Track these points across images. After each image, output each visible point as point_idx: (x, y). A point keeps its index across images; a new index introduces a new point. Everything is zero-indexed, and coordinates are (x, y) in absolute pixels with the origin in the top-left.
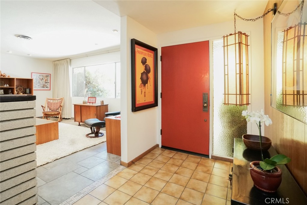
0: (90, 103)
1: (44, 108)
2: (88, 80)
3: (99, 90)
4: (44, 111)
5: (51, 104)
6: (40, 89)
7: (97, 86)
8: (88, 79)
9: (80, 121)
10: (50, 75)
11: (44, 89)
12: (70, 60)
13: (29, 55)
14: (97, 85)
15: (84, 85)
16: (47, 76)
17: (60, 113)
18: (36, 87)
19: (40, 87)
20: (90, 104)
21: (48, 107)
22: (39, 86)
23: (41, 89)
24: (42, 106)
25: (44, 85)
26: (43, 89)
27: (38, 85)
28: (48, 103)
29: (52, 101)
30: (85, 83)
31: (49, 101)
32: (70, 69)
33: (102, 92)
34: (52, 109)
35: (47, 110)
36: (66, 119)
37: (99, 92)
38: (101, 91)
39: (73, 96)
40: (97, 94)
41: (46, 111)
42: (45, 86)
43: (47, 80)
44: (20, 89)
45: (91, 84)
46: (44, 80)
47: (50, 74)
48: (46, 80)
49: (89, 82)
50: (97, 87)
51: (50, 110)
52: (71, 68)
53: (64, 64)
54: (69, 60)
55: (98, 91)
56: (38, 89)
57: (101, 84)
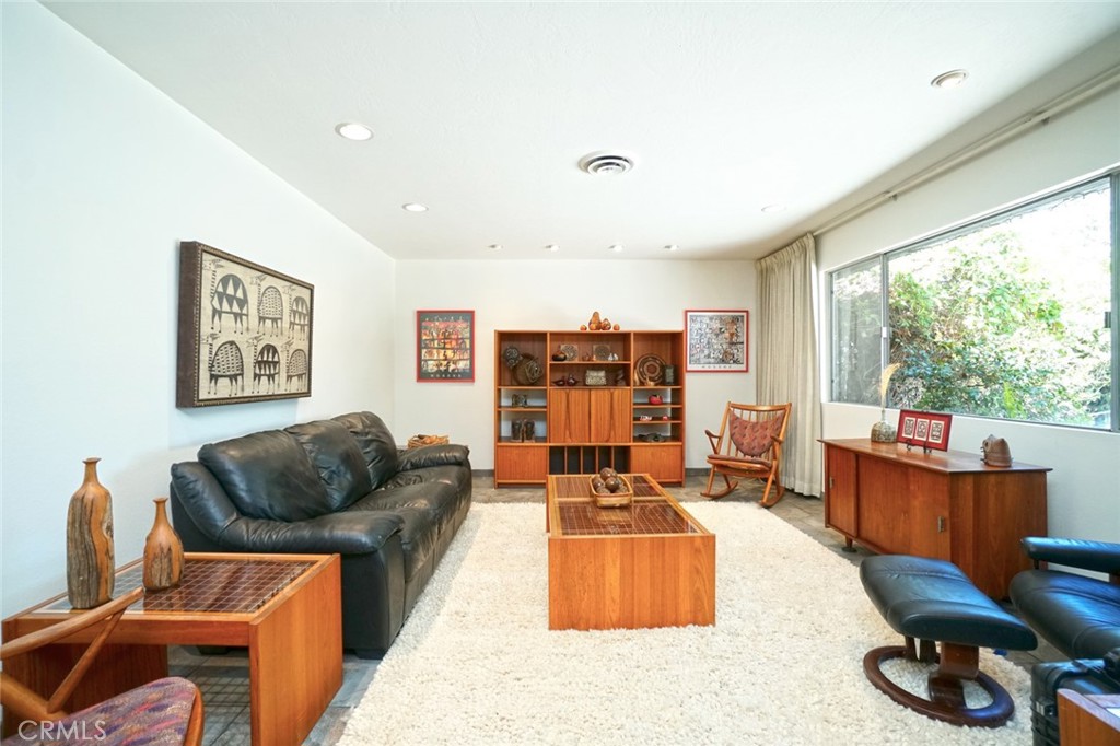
0: (910, 442)
1: (715, 441)
2: (905, 323)
3: (969, 370)
4: (716, 452)
5: (744, 425)
6: (712, 367)
7: (958, 353)
8: (908, 318)
9: (852, 531)
10: (745, 314)
11: (727, 367)
12: (817, 239)
13: (669, 247)
14: (960, 345)
15: (884, 347)
16: (735, 320)
17: (771, 468)
18: (698, 361)
19: (712, 360)
20: (915, 449)
21: (732, 436)
22: (709, 356)
23: (717, 367)
24: (708, 433)
25: (726, 352)
26: (722, 367)
27: (706, 352)
28: (734, 422)
29: (746, 415)
30: (884, 334)
31: (738, 412)
32: (818, 279)
33: (988, 380)
34: (745, 448)
35: (727, 450)
36: (800, 495)
37: (974, 381)
38: (982, 375)
39: (832, 400)
40: (962, 391)
41: (723, 452)
42: (730, 356)
43: (737, 336)
44: (652, 370)
45: (925, 340)
46: (727, 335)
47: (747, 312)
48: (732, 335)
49: (915, 334)
50: (956, 358)
51: (737, 449)
52: (822, 274)
53: (793, 261)
54: (810, 242)
55: (964, 376)
56: (707, 368)
57: (984, 340)
